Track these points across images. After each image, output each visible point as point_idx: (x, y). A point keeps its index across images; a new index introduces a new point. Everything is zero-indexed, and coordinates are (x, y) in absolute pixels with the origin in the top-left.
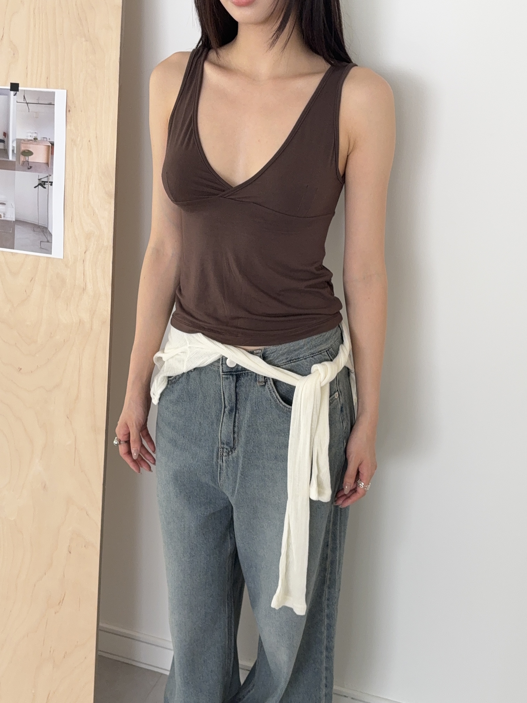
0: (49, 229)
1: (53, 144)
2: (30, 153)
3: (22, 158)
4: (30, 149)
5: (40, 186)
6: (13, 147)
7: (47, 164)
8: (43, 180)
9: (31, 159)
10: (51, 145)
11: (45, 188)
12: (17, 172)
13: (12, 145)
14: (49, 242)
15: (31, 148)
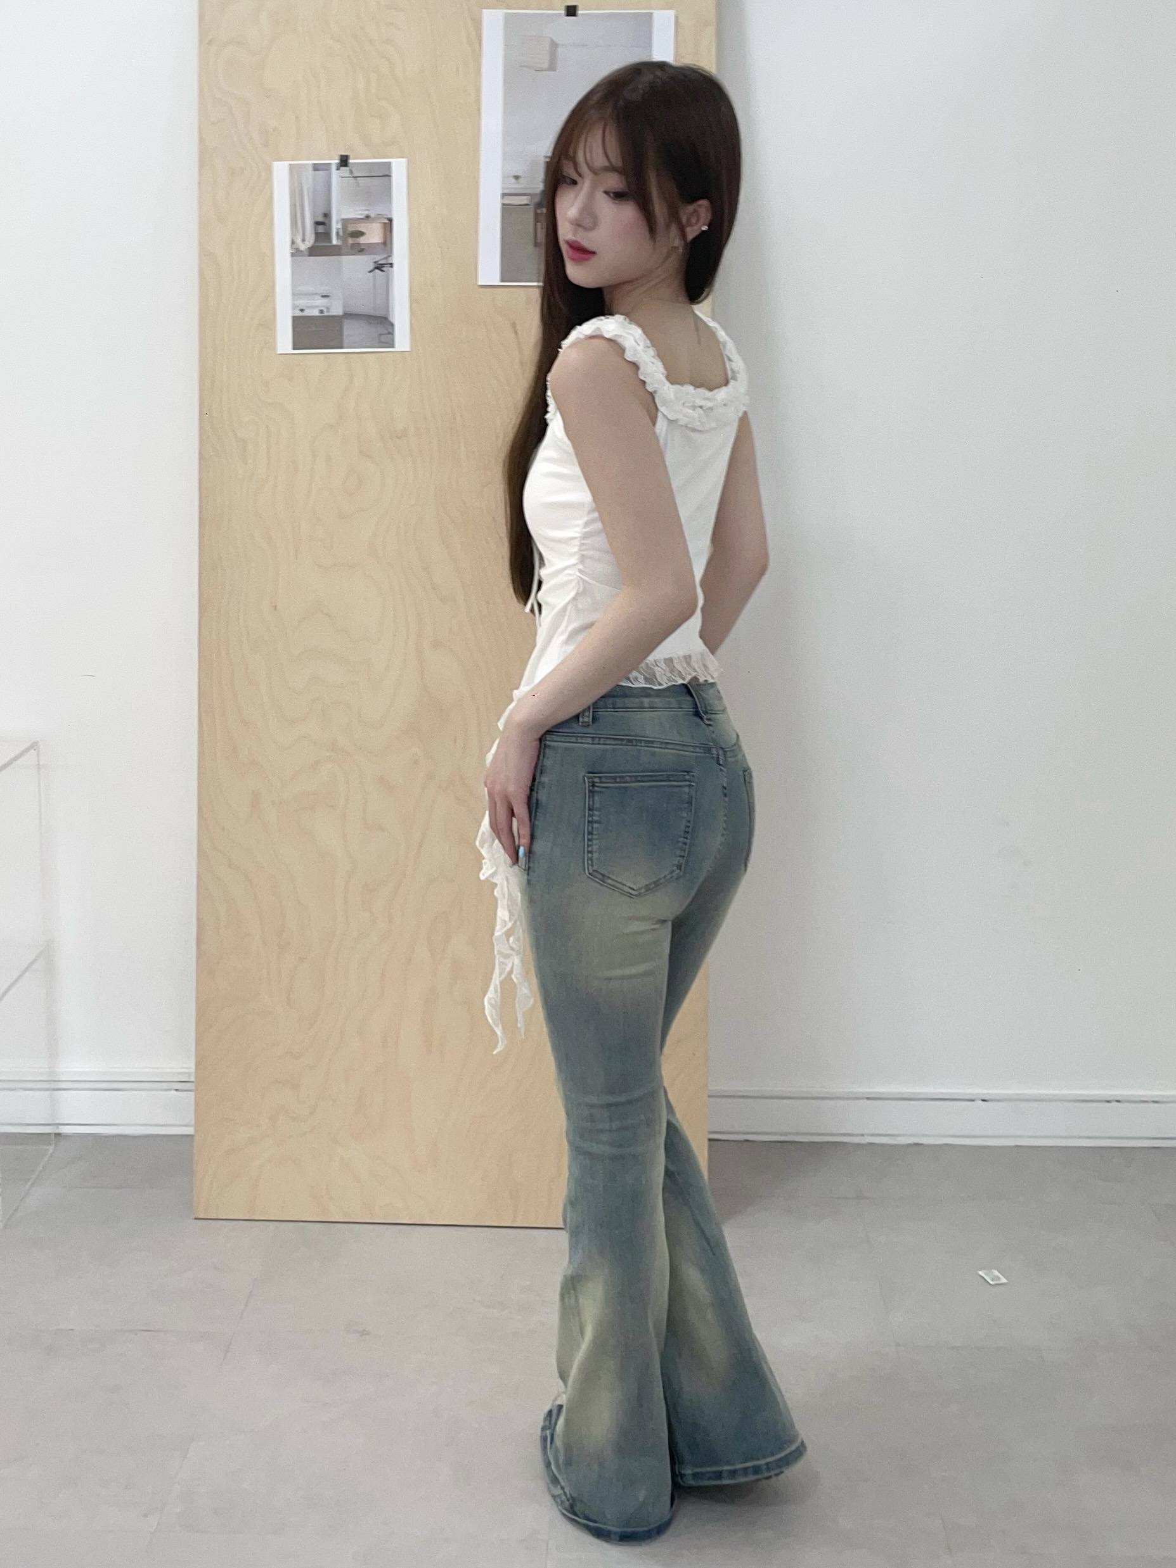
0: (390, 319)
1: (390, 220)
2: (361, 234)
3: (351, 241)
4: (360, 230)
5: (377, 271)
6: (338, 229)
7: (385, 243)
8: (380, 262)
9: (362, 240)
10: (387, 221)
11: (382, 271)
12: (345, 259)
13: (335, 226)
14: (391, 333)
15: (362, 227)
